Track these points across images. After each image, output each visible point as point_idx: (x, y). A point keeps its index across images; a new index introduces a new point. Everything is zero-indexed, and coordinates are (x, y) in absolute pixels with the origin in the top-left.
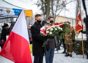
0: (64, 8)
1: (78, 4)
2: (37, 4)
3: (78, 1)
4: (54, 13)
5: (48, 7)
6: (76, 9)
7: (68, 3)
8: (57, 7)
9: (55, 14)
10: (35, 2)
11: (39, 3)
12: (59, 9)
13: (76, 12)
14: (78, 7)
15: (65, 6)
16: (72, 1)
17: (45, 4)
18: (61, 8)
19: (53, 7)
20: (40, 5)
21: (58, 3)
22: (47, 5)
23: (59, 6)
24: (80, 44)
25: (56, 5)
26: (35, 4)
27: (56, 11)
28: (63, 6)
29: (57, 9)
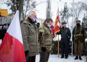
0: (34, 8)
1: (49, 5)
2: (7, 4)
3: (48, 3)
4: (24, 13)
5: (20, 7)
6: (46, 10)
7: (38, 4)
8: (27, 8)
9: (25, 15)
10: (5, 1)
11: (9, 2)
12: (30, 9)
13: (46, 13)
14: (48, 8)
15: (35, 7)
16: (41, 3)
17: (17, 4)
18: (31, 8)
19: (23, 7)
20: (10, 5)
21: (28, 3)
22: (18, 5)
23: (29, 6)
24: (54, 45)
25: (26, 5)
26: (5, 3)
27: (26, 11)
28: (33, 7)
29: (27, 9)
